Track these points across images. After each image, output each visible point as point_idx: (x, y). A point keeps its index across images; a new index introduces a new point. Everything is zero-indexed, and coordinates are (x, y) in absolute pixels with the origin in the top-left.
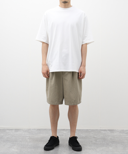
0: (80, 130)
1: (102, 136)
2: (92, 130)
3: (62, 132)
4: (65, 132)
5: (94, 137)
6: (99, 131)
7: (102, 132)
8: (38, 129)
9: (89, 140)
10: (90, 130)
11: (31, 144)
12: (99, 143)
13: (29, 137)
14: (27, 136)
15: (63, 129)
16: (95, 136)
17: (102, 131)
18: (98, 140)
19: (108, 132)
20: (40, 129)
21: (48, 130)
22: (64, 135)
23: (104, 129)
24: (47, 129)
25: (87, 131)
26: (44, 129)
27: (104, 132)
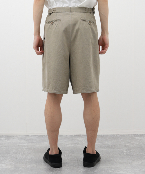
0: (104, 135)
1: (138, 144)
2: (121, 135)
3: (77, 139)
4: (80, 139)
5: (126, 146)
6: (133, 137)
7: (137, 138)
8: (40, 136)
9: (118, 150)
10: (118, 135)
11: (31, 157)
12: (135, 154)
13: (27, 146)
14: (24, 146)
15: (78, 135)
16: (127, 144)
17: (137, 136)
18: (132, 150)
22: (80, 143)
23: (139, 134)
25: (114, 137)
27: (139, 138)
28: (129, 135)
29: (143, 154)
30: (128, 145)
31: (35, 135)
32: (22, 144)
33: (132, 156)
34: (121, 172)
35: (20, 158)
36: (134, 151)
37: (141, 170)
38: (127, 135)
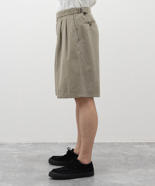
0: (101, 143)
1: (136, 152)
2: (120, 143)
5: (123, 154)
6: (132, 145)
7: (136, 146)
8: (33, 144)
9: (115, 158)
10: (116, 143)
11: (21, 166)
12: (132, 163)
13: (18, 154)
14: (15, 154)
15: (74, 143)
17: (136, 144)
18: (129, 159)
19: (146, 146)
20: (36, 144)
21: (50, 144)
23: (139, 142)
24: (48, 143)
25: (112, 145)
26: (43, 143)
27: (139, 146)
28: (128, 143)
29: (141, 163)
30: (126, 153)
31: (28, 143)
32: (13, 153)
33: (129, 164)
34: (116, 181)
35: (9, 167)
36: (131, 160)
37: (137, 179)
38: (126, 143)
